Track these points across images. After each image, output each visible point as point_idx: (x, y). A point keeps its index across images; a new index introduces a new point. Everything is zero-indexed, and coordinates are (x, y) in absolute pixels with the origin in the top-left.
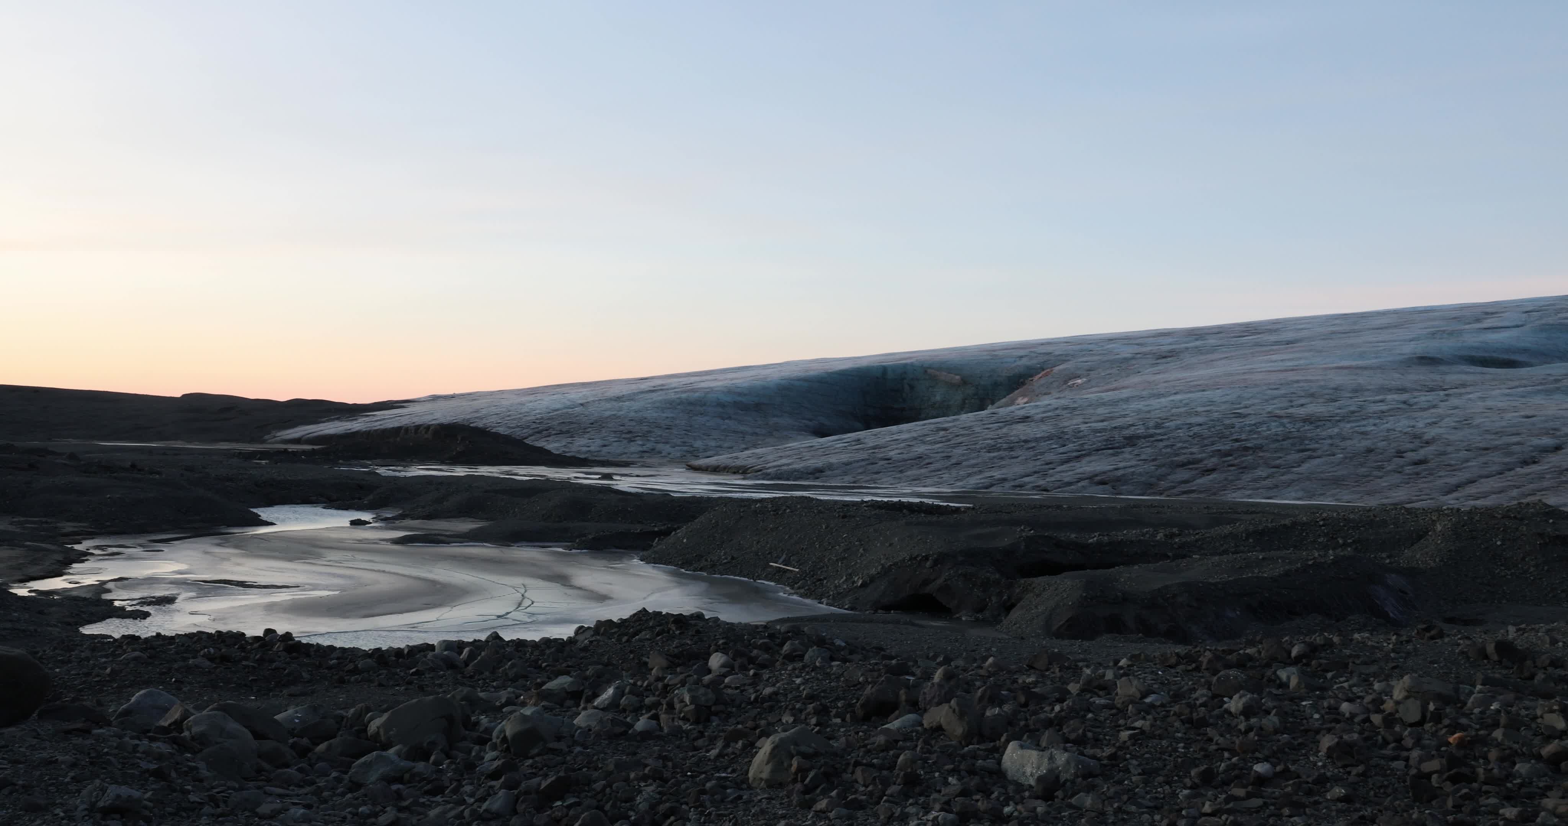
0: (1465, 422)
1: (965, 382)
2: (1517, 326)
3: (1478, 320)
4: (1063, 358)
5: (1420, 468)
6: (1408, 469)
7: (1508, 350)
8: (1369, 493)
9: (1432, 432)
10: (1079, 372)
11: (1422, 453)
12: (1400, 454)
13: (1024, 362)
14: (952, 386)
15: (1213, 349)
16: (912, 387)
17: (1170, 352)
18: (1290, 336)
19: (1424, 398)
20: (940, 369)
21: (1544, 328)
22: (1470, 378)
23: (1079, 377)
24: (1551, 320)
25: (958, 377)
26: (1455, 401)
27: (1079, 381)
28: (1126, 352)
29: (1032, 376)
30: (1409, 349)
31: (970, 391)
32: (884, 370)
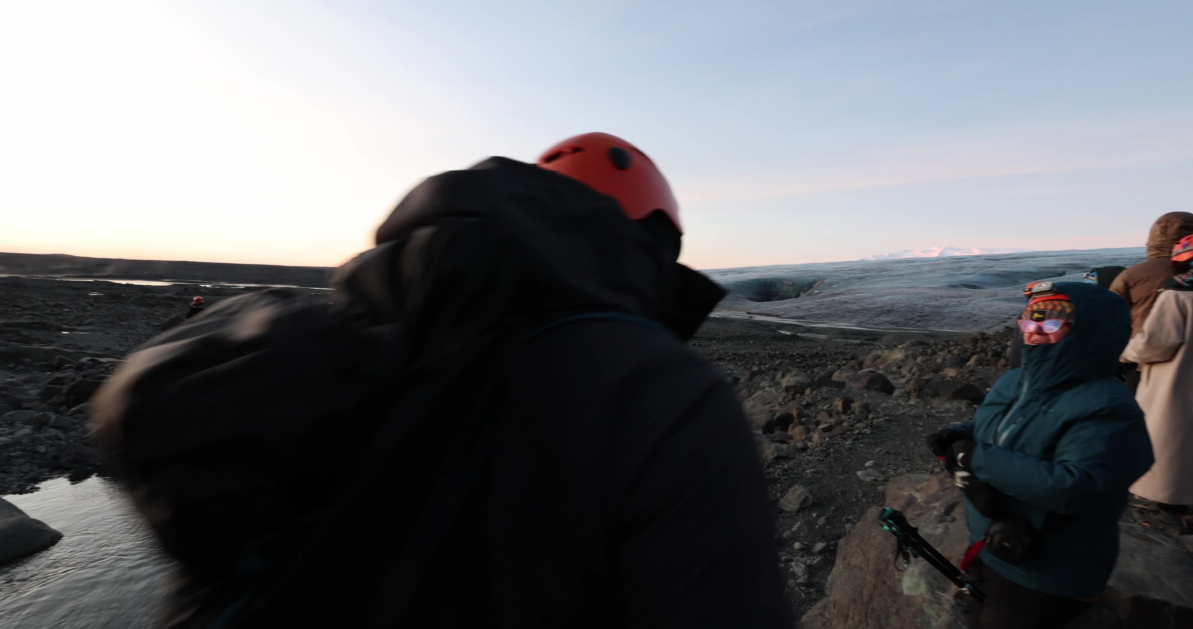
0: (981, 309)
1: (793, 284)
2: (973, 273)
3: (960, 270)
4: (825, 278)
5: (977, 322)
6: (974, 323)
7: (973, 282)
8: (967, 329)
9: (975, 312)
10: (834, 283)
11: (975, 318)
12: (969, 318)
13: (812, 278)
14: (789, 285)
15: (876, 277)
16: (775, 285)
17: (862, 277)
18: (900, 273)
19: (964, 300)
20: (785, 280)
21: (982, 274)
22: (969, 293)
23: (834, 285)
24: (983, 271)
25: (791, 283)
26: (973, 302)
27: (835, 286)
28: (846, 276)
29: (815, 283)
30: (945, 281)
31: (795, 287)
32: (766, 279)
